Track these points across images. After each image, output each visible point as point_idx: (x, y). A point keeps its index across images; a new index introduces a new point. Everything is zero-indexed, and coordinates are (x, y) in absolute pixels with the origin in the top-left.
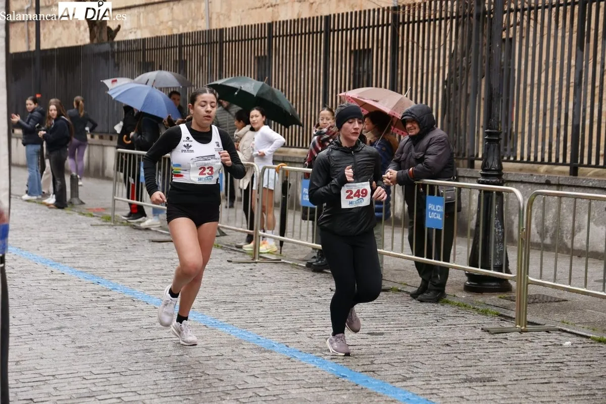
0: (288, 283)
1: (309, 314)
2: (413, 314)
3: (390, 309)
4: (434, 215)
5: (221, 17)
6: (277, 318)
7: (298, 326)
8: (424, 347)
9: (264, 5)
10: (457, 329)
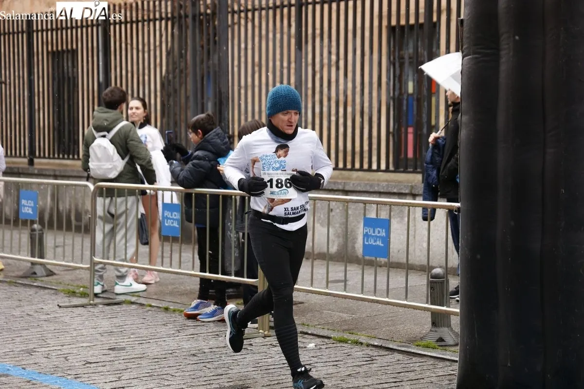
0: (9, 302)
2: (152, 326)
3: (127, 322)
4: (171, 223)
6: (6, 339)
7: (31, 346)
8: (170, 358)
10: (200, 338)
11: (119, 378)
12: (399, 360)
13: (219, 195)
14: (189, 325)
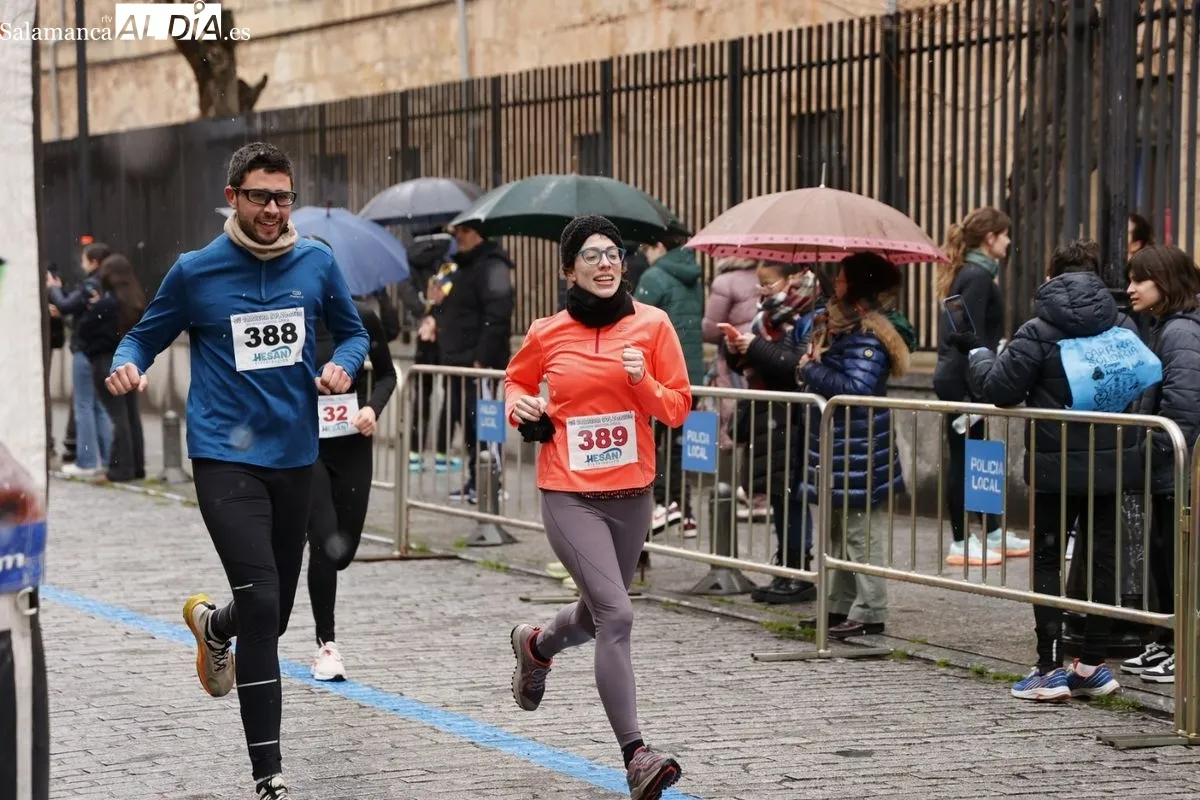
0: (657, 646)
1: (704, 712)
2: (941, 709)
3: (889, 698)
4: (984, 483)
5: (496, 50)
7: (680, 739)
8: (965, 780)
9: (593, 19)
10: (1041, 740)
13: (1088, 424)
14: (1022, 709)
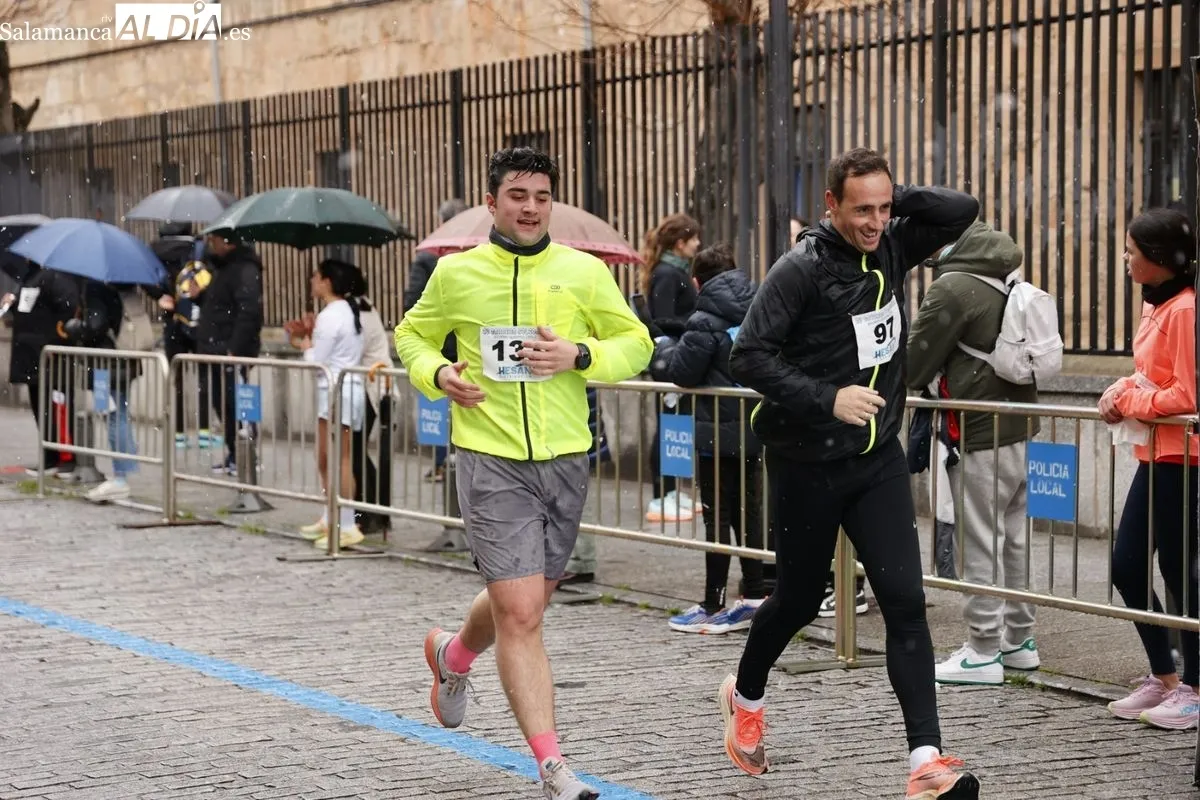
0: (399, 597)
2: (643, 645)
3: (599, 637)
4: (676, 451)
5: (245, 77)
6: (379, 663)
7: (420, 677)
8: (664, 705)
9: (330, 51)
10: (726, 669)
11: (564, 737)
12: (1099, 718)
14: (711, 643)
